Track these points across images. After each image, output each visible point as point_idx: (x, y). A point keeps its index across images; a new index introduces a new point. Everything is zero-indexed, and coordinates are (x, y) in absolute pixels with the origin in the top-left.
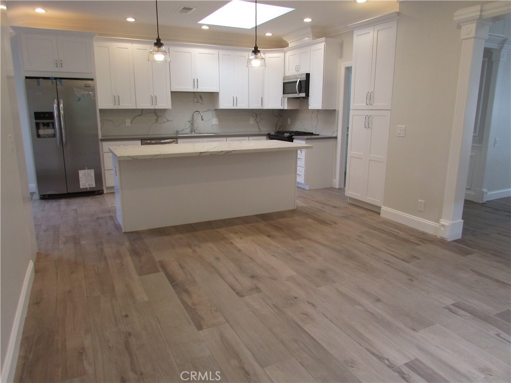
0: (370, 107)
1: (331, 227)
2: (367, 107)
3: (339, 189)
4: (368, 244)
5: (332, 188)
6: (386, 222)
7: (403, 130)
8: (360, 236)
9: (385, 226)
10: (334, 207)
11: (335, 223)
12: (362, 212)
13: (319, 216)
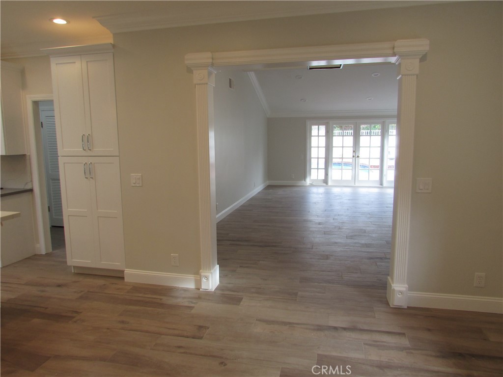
0: (89, 153)
1: (75, 322)
2: (84, 153)
3: (47, 255)
4: (142, 331)
5: (35, 255)
6: (138, 288)
7: (139, 178)
8: (123, 322)
9: (140, 295)
10: (59, 286)
11: (77, 312)
12: (100, 282)
13: (47, 308)
